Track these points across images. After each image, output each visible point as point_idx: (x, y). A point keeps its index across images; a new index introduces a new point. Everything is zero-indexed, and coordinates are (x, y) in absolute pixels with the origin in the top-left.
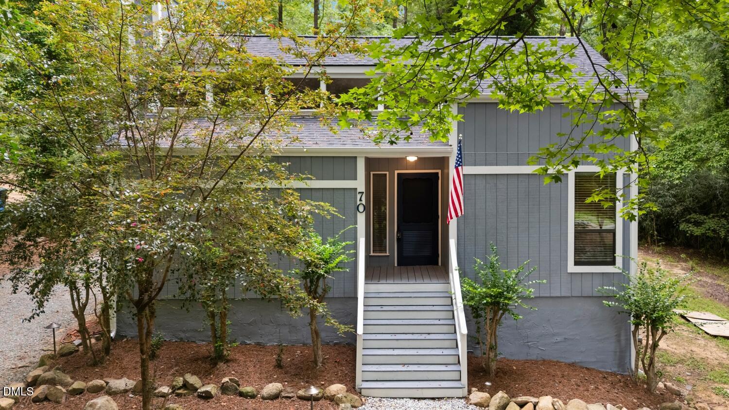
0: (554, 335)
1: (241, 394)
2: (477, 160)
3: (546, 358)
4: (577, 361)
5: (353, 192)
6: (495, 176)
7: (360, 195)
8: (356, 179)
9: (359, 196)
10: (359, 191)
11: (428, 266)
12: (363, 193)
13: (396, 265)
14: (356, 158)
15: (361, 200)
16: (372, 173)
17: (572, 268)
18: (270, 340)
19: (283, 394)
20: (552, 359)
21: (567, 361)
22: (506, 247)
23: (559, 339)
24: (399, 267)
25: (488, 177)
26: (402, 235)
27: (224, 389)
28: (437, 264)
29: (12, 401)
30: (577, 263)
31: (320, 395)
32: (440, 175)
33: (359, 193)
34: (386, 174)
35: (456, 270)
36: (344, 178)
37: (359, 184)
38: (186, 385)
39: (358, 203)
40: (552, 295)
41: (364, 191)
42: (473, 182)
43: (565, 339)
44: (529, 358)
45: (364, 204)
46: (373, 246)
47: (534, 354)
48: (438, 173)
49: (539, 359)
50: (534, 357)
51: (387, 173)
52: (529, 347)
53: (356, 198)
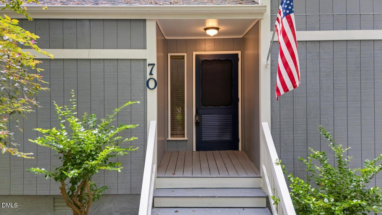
5: (142, 62)
6: (317, 44)
7: (151, 67)
8: (145, 48)
9: (149, 69)
10: (148, 62)
11: (228, 152)
12: (154, 65)
13: (194, 150)
14: (145, 20)
15: (151, 74)
16: (169, 55)
24: (198, 152)
25: (309, 45)
26: (201, 119)
28: (237, 149)
32: (240, 57)
33: (149, 65)
34: (183, 56)
35: (277, 164)
36: (131, 47)
37: (150, 54)
39: (148, 77)
41: (155, 62)
45: (156, 79)
46: (171, 130)
48: (237, 55)
51: (185, 54)
53: (145, 71)
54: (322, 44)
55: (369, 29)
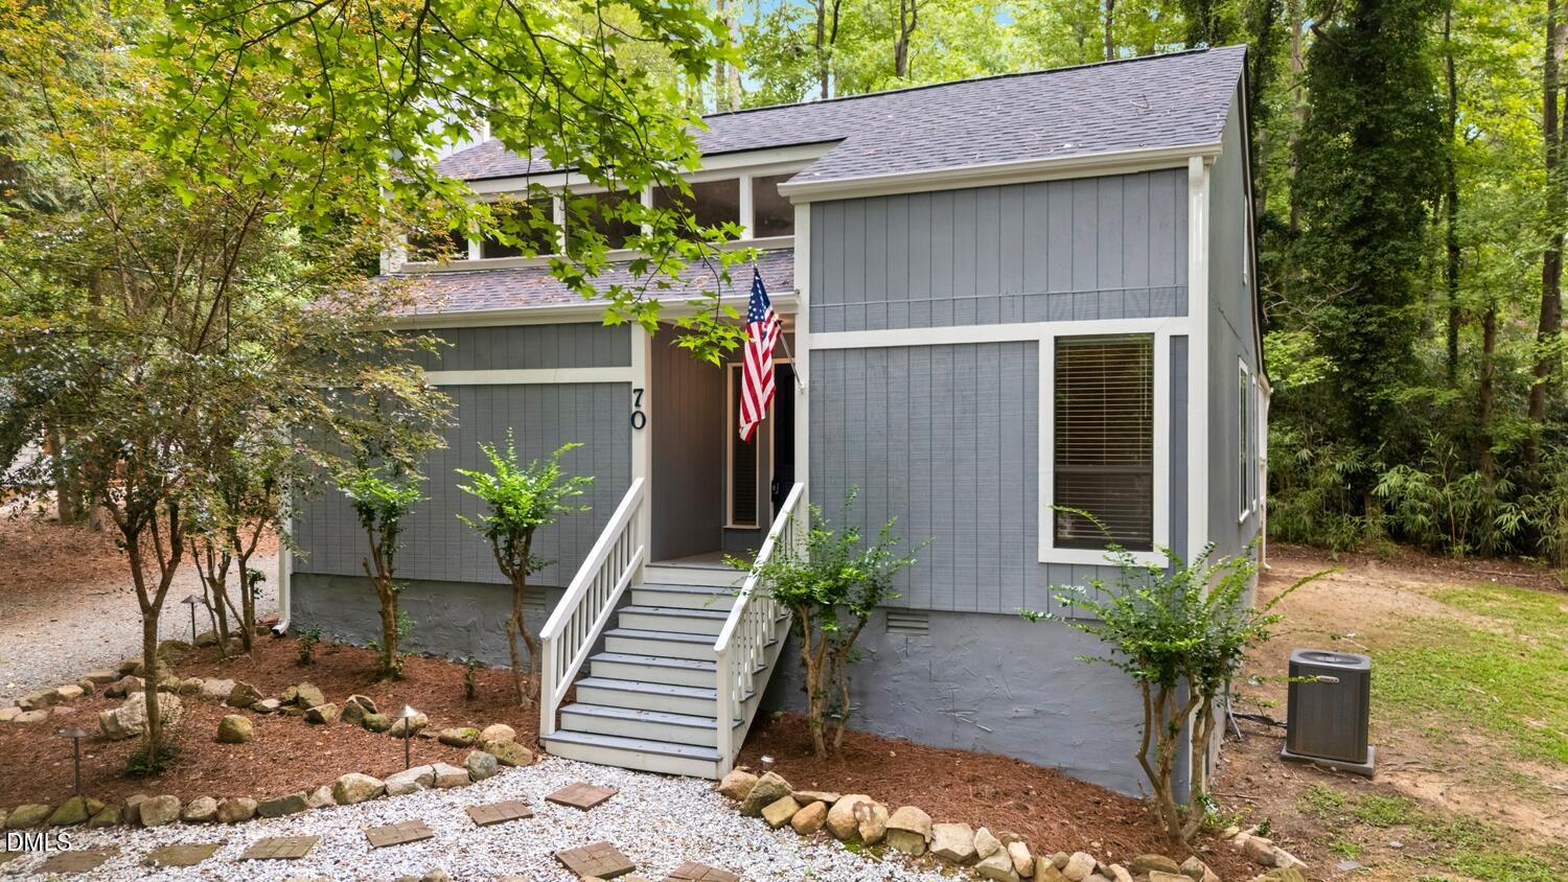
0: (1012, 700)
1: (366, 725)
2: (848, 319)
3: (996, 751)
4: (1063, 765)
5: (626, 389)
6: (884, 353)
7: (637, 394)
8: (630, 365)
9: (634, 397)
10: (634, 387)
12: (642, 390)
14: (629, 324)
15: (637, 405)
16: (730, 365)
17: (1047, 552)
18: (497, 660)
19: (423, 732)
20: (1008, 755)
21: (1041, 763)
22: (906, 501)
23: (1023, 711)
27: (347, 714)
29: (80, 690)
30: (1059, 543)
31: (469, 739)
33: (635, 391)
36: (611, 364)
37: (638, 372)
38: (297, 701)
39: (634, 409)
40: (1004, 611)
41: (644, 386)
42: (840, 365)
43: (1036, 711)
44: (956, 745)
45: (643, 412)
46: (734, 511)
47: (967, 739)
49: (979, 751)
50: (967, 746)
52: (957, 722)
53: (630, 400)
54: (891, 352)
55: (967, 324)
